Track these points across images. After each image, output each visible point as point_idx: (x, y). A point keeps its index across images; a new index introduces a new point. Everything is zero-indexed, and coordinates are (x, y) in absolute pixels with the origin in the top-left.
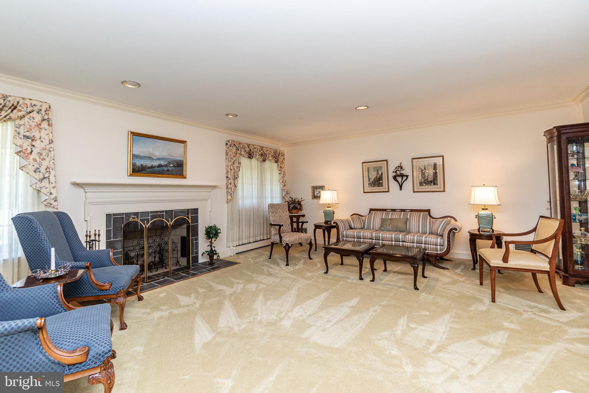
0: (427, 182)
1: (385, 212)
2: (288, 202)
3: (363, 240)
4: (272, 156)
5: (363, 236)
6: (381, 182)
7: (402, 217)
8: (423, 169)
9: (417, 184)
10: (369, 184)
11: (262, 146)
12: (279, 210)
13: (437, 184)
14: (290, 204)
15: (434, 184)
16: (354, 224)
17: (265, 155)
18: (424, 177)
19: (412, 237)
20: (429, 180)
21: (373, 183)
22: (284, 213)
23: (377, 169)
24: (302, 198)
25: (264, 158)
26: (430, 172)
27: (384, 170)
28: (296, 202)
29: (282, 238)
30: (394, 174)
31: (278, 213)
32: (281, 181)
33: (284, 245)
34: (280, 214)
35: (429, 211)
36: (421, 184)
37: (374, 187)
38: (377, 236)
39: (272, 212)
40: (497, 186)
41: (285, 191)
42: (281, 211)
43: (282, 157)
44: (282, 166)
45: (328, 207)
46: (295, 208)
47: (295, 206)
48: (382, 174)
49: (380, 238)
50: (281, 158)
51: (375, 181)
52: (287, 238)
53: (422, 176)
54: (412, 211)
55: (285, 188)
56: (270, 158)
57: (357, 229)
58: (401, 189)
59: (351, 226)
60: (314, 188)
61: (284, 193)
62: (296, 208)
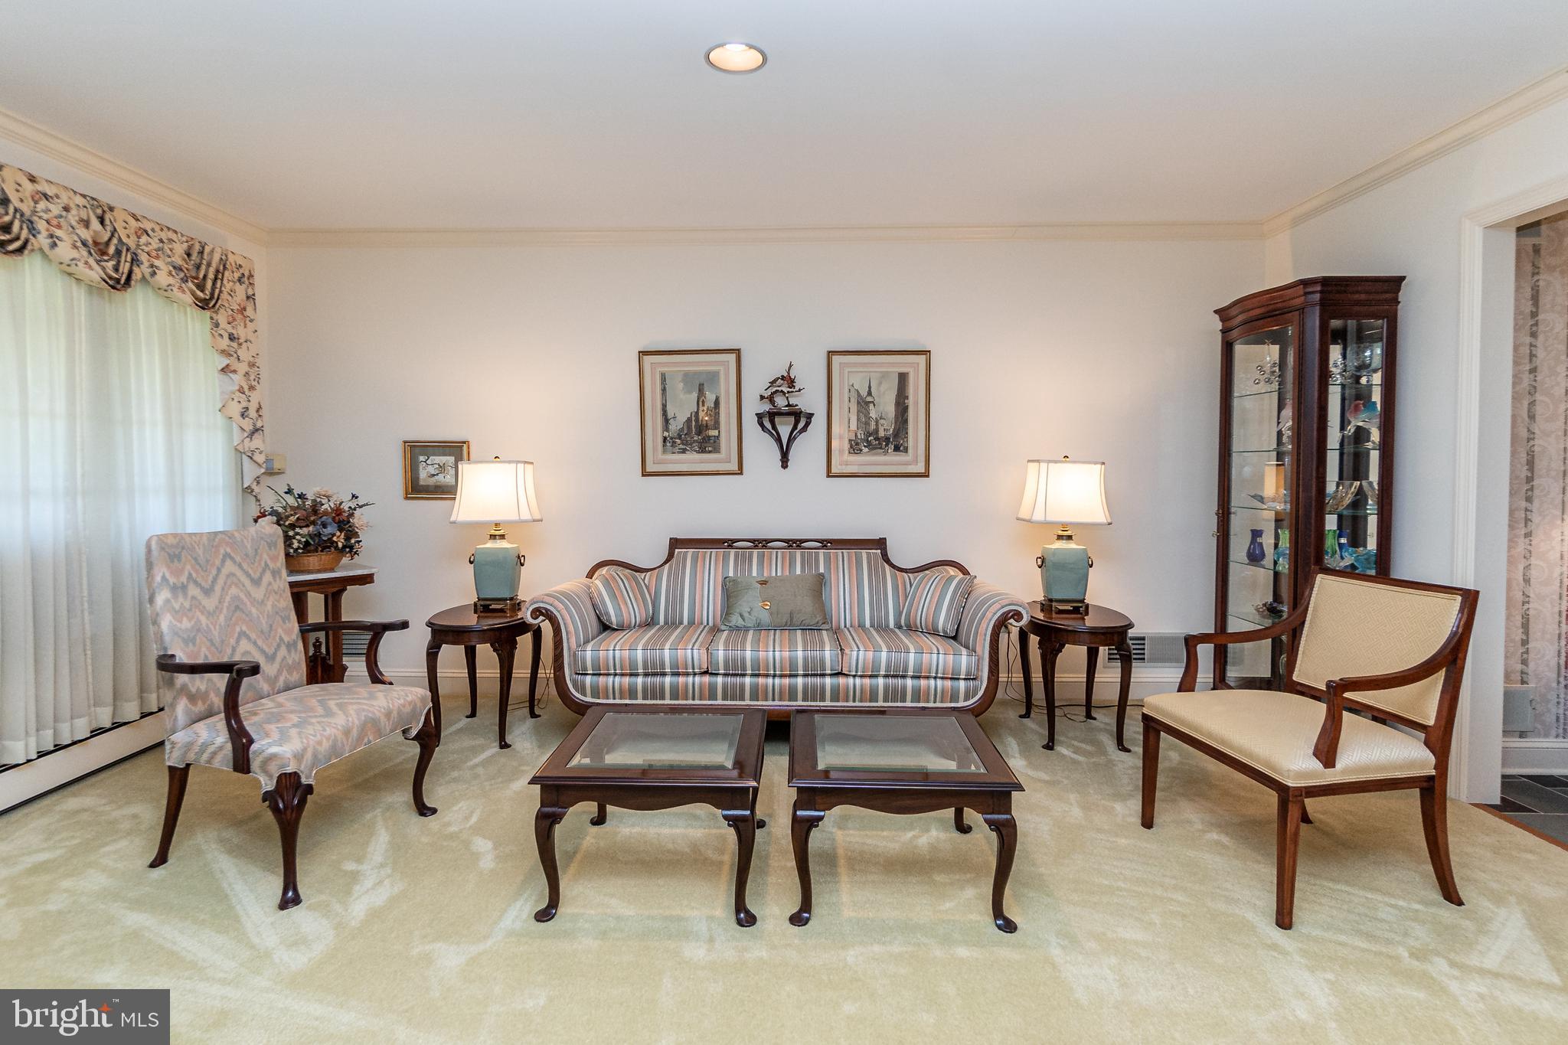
0: (876, 439)
1: (733, 552)
2: (274, 513)
3: (675, 679)
4: (178, 269)
5: (675, 664)
6: (713, 433)
7: (798, 572)
8: (864, 393)
9: (840, 444)
10: (665, 439)
11: (105, 199)
12: (225, 571)
13: (906, 450)
14: (292, 526)
15: (897, 449)
16: (618, 608)
17: (126, 257)
18: (867, 424)
19: (870, 654)
20: (882, 434)
21: (680, 437)
22: (257, 582)
23: (700, 386)
24: (354, 497)
25: (116, 269)
26: (885, 406)
27: (726, 389)
28: (326, 513)
29: (251, 741)
30: (766, 407)
31: (218, 588)
32: (235, 409)
33: (268, 784)
34: (234, 591)
35: (881, 544)
36: (855, 448)
37: (684, 451)
38: (735, 660)
39: (174, 589)
40: (1103, 463)
41: (260, 458)
42: (239, 573)
43: (241, 291)
44: (241, 332)
45: (493, 537)
46: (318, 545)
47: (319, 535)
48: (717, 403)
49: (744, 668)
50: (233, 294)
51: (689, 428)
52: (284, 738)
53: (858, 420)
54: (825, 543)
55: (257, 442)
56: (163, 278)
57: (629, 628)
58: (785, 463)
59: (604, 619)
60: (415, 451)
61: (251, 471)
62: (328, 545)
